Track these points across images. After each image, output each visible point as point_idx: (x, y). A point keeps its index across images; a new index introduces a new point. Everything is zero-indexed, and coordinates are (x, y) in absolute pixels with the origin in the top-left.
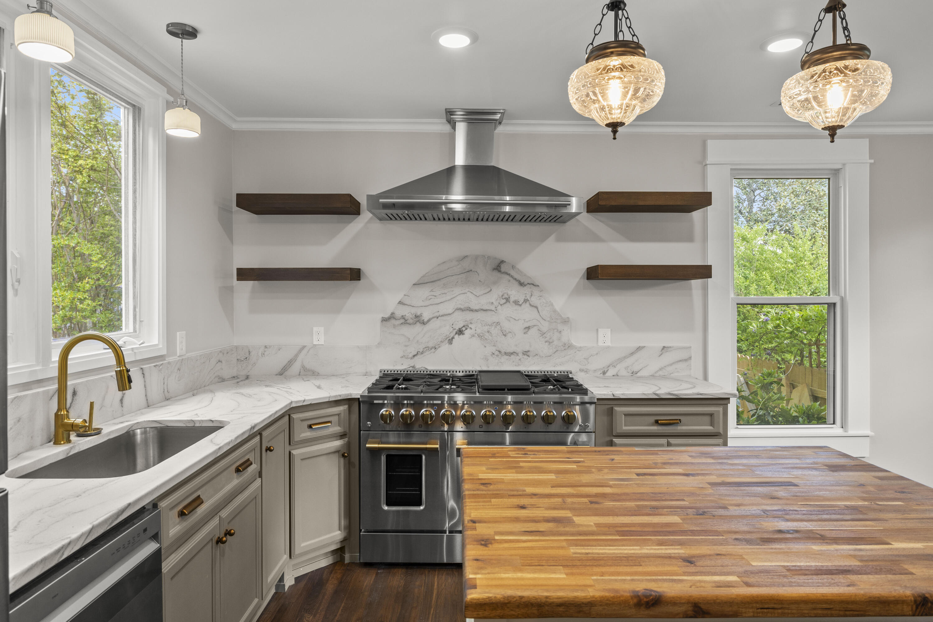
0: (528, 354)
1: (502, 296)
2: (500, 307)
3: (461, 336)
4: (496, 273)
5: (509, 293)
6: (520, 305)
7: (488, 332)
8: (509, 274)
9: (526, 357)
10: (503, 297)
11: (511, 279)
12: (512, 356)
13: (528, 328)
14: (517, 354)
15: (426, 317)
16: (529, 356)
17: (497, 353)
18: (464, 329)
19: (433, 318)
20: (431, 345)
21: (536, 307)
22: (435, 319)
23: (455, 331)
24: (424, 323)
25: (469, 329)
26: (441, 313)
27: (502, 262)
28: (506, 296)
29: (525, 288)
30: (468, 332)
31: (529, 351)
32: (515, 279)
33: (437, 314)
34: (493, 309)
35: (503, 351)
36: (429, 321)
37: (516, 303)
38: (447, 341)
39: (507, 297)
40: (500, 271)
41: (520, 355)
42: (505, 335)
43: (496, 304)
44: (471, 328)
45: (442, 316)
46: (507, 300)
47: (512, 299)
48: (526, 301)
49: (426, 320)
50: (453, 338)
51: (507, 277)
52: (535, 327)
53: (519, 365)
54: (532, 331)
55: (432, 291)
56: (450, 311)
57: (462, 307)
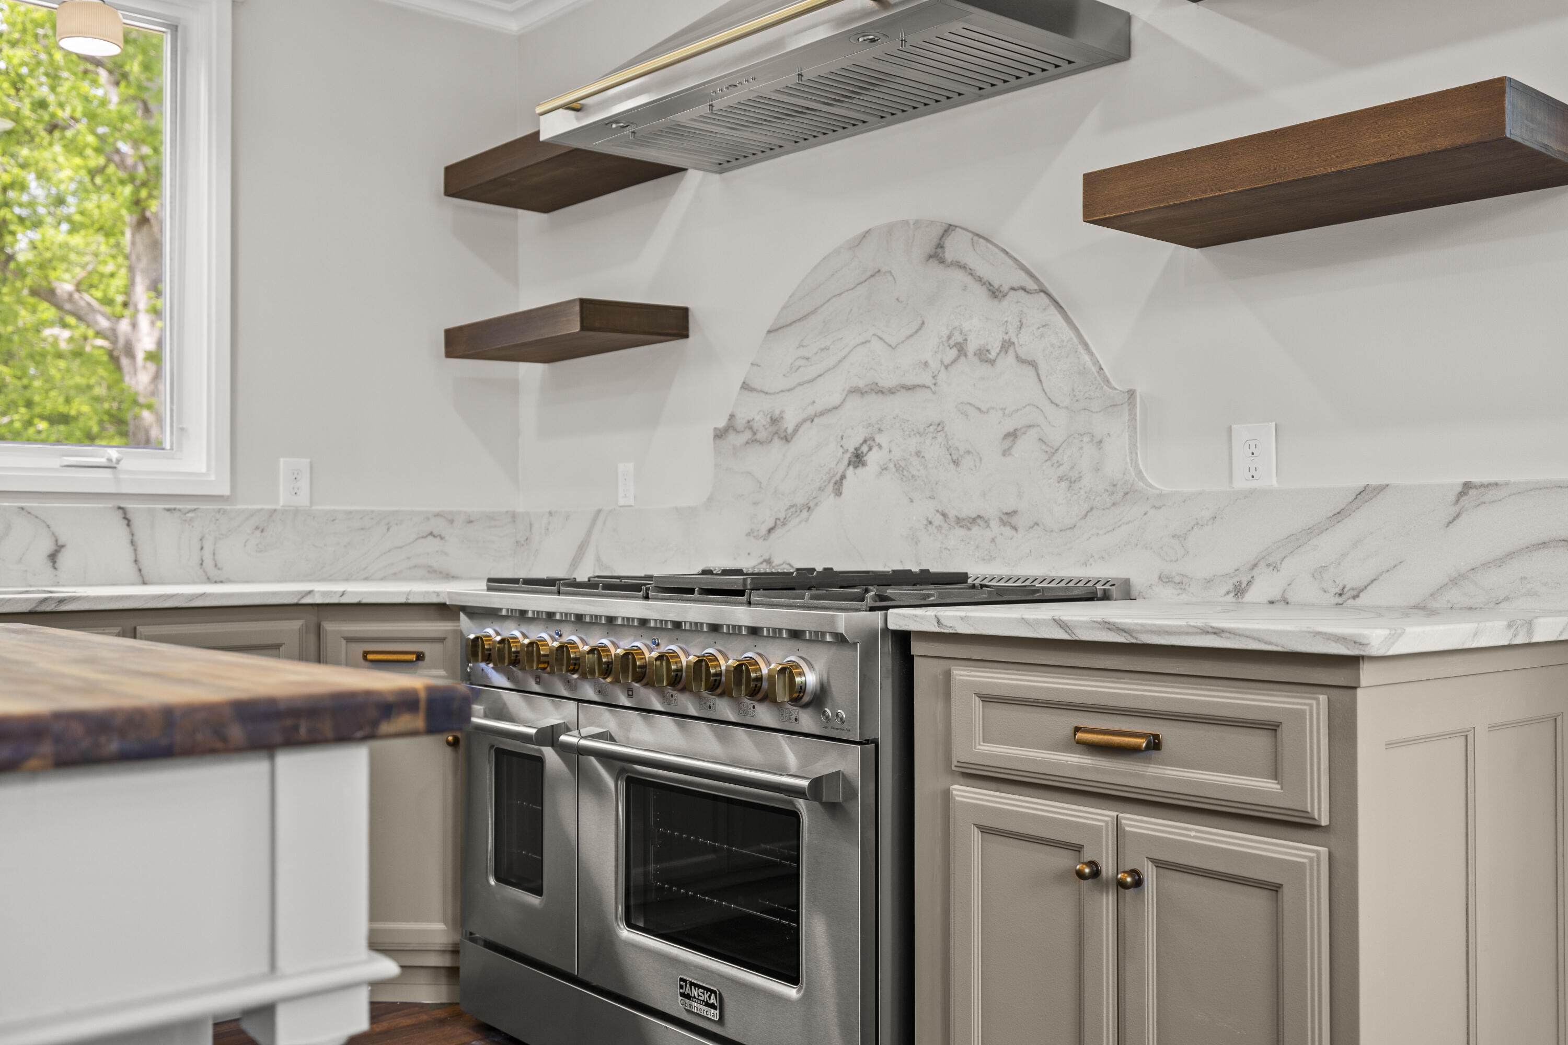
0: (1014, 520)
1: (949, 338)
2: (943, 375)
3: (860, 470)
4: (935, 269)
5: (966, 326)
6: (992, 362)
7: (918, 454)
8: (963, 267)
9: (1007, 531)
10: (952, 342)
11: (969, 280)
12: (975, 530)
13: (1013, 435)
14: (987, 522)
15: (789, 424)
16: (1015, 528)
17: (938, 520)
18: (865, 449)
19: (804, 421)
20: (800, 500)
21: (1033, 364)
22: (808, 422)
23: (848, 455)
24: (787, 439)
25: (875, 449)
26: (819, 407)
27: (949, 229)
28: (958, 338)
29: (1005, 303)
30: (873, 458)
31: (1015, 512)
32: (980, 280)
33: (811, 411)
34: (928, 381)
35: (952, 514)
36: (796, 430)
37: (983, 355)
38: (830, 487)
39: (960, 339)
40: (942, 261)
41: (994, 524)
42: (956, 463)
43: (934, 365)
44: (880, 446)
45: (822, 414)
46: (961, 349)
47: (972, 347)
48: (1007, 345)
49: (790, 431)
50: (843, 477)
51: (959, 276)
52: (1033, 431)
53: (990, 559)
54: (1026, 446)
55: (801, 346)
56: (836, 399)
57: (861, 384)
